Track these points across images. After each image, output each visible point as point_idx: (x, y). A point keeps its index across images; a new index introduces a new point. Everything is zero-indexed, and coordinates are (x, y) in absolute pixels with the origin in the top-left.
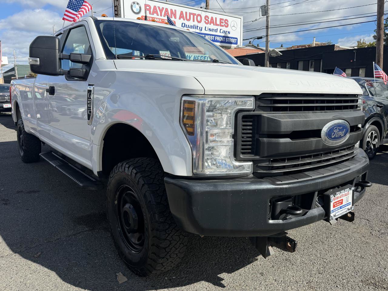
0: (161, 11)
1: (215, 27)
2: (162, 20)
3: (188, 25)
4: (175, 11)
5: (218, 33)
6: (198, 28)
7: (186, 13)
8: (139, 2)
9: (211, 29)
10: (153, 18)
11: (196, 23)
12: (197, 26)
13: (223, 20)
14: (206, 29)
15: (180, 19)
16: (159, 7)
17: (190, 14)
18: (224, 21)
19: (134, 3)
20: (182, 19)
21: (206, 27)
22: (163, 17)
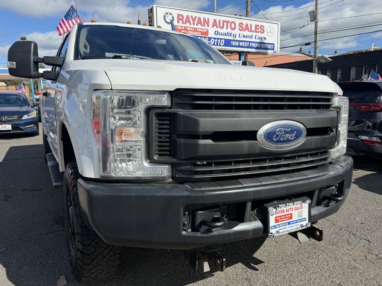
0: (194, 20)
1: (250, 34)
2: (195, 28)
3: (222, 33)
4: (208, 19)
5: (253, 40)
6: (232, 35)
7: (220, 21)
8: (171, 13)
9: (246, 36)
10: (185, 27)
11: (229, 30)
12: (231, 34)
13: (258, 26)
14: (241, 36)
15: (213, 27)
16: (192, 17)
17: (224, 22)
18: (259, 27)
19: (167, 13)
20: (215, 27)
21: (240, 34)
22: (195, 26)
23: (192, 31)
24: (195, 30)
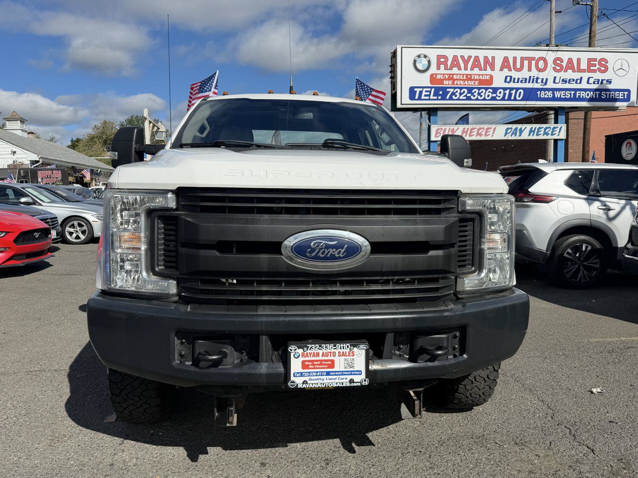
0: (466, 62)
1: (577, 76)
2: (467, 75)
3: (518, 79)
4: (493, 58)
5: (584, 85)
6: (539, 81)
7: (515, 59)
8: (427, 55)
9: (568, 80)
10: (450, 74)
11: (534, 73)
12: (537, 78)
13: (595, 60)
14: (557, 81)
15: (501, 69)
16: (462, 57)
17: (522, 59)
18: (597, 63)
19: (419, 56)
20: (506, 70)
21: (555, 78)
22: (469, 72)
23: (462, 80)
24: (469, 78)
